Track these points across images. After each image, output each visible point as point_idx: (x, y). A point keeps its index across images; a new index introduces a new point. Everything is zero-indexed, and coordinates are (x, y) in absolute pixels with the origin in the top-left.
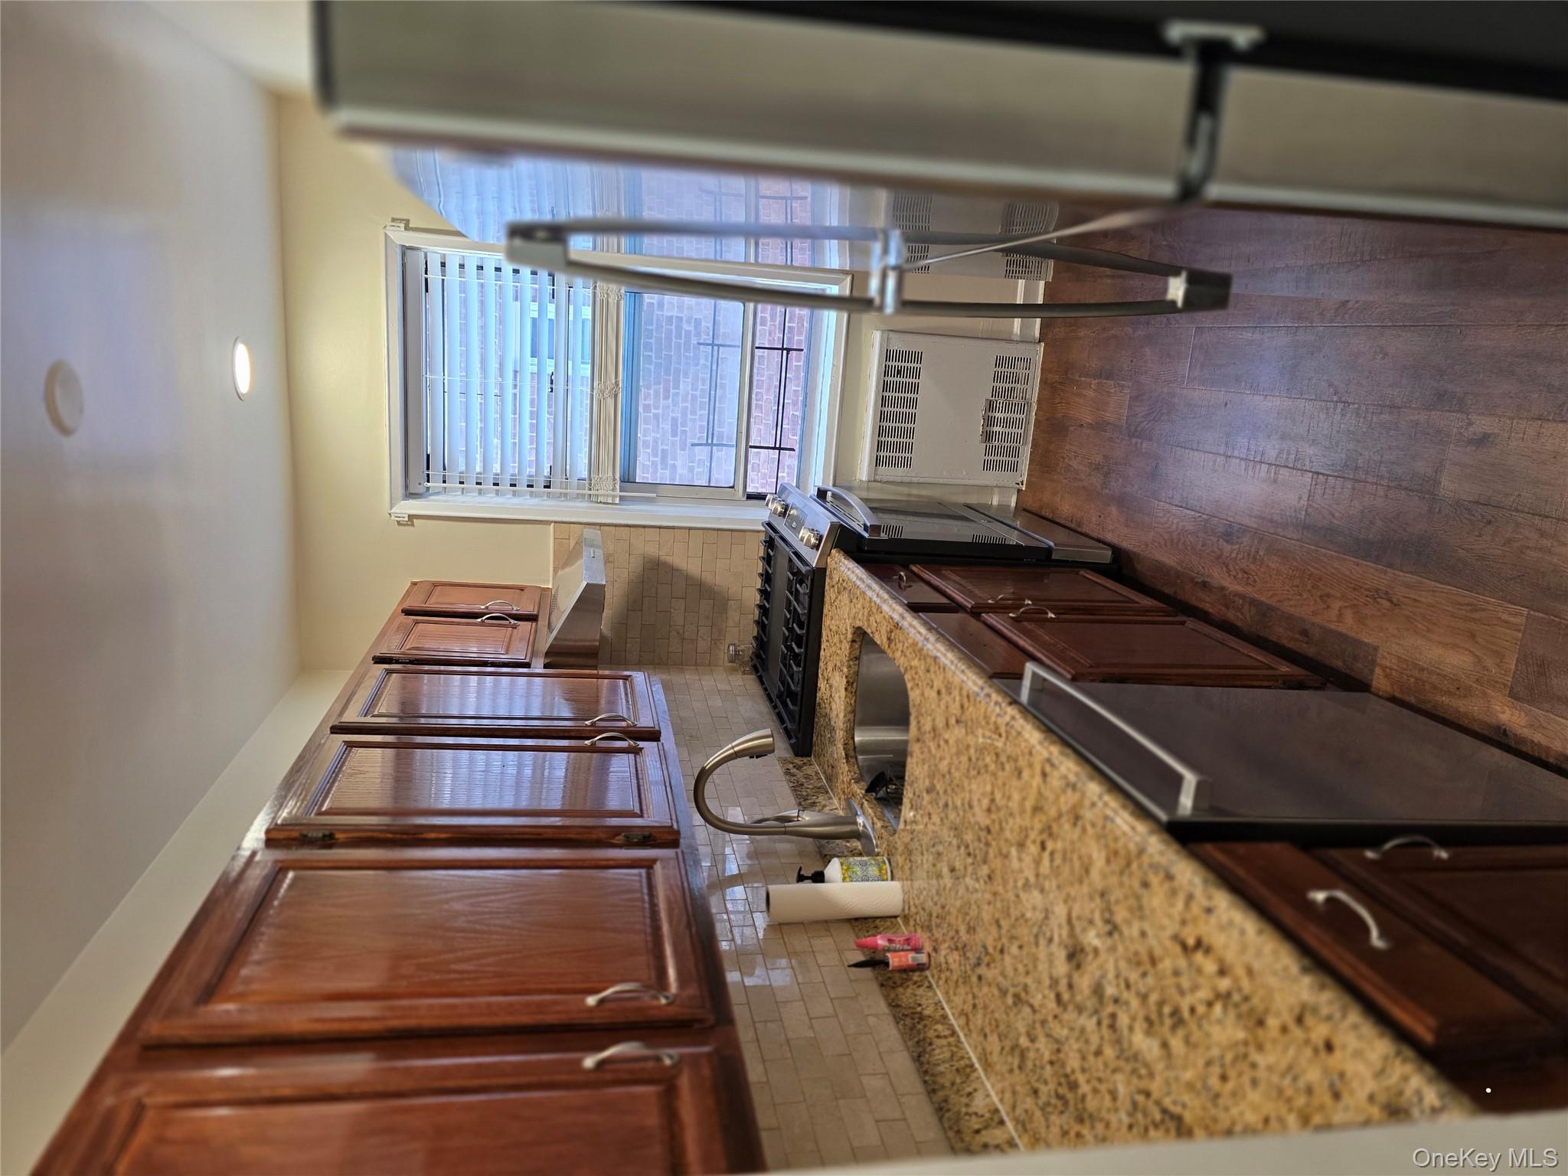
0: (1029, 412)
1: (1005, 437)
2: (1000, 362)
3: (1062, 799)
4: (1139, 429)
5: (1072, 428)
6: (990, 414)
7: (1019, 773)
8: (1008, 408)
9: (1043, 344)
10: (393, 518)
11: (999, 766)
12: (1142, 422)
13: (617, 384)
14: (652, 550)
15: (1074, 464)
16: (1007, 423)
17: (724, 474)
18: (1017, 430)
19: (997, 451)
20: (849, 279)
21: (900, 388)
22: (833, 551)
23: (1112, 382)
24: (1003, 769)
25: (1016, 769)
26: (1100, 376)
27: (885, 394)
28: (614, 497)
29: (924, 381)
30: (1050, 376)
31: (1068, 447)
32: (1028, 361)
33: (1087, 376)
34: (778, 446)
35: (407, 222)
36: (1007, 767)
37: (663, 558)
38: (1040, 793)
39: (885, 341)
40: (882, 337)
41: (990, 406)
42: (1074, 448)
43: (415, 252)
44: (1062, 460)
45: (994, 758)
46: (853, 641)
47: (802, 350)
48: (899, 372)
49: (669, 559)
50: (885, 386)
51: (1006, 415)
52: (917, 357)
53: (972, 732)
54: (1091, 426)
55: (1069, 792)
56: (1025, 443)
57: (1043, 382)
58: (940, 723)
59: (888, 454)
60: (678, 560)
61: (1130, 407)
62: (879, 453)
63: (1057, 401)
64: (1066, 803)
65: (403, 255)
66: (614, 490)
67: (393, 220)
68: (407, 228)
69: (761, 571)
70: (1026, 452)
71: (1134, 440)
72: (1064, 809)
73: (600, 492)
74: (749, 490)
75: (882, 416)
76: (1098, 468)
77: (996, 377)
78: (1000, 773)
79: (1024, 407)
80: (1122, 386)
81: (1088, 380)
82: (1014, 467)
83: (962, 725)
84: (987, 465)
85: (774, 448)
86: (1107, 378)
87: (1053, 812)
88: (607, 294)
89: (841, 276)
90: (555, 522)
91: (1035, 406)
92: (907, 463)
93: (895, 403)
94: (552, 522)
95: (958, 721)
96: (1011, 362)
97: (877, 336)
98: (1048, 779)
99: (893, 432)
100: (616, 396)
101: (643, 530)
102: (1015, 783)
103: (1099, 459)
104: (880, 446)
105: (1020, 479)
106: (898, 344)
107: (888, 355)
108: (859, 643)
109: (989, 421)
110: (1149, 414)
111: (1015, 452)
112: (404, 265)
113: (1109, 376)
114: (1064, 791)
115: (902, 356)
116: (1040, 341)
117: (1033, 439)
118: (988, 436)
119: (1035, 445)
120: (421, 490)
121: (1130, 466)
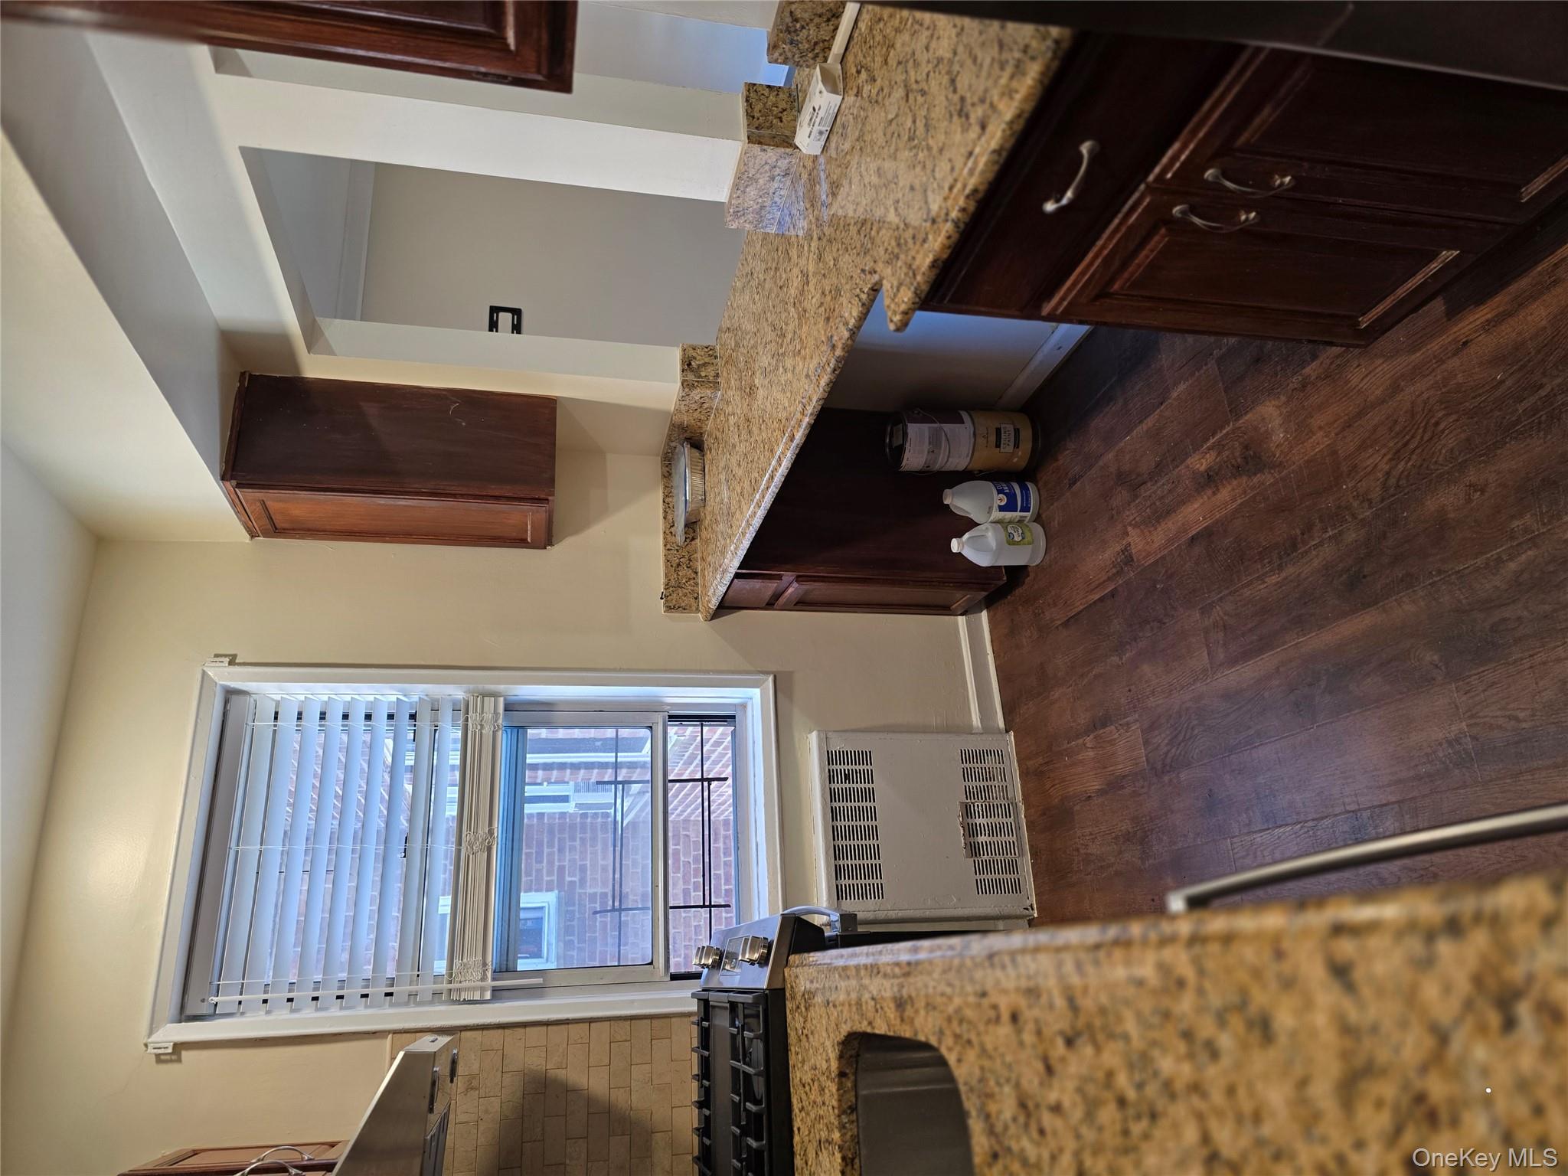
0: (1017, 815)
1: (996, 848)
2: (966, 756)
3: (1430, 991)
4: (1168, 761)
5: (1077, 808)
6: (970, 821)
7: (1263, 1028)
8: (990, 811)
9: (1012, 733)
10: (150, 1050)
11: (1203, 1057)
12: (1168, 751)
13: (491, 832)
14: (535, 1061)
15: (1094, 849)
16: (992, 830)
17: (639, 948)
18: (1007, 838)
19: (988, 867)
20: (771, 679)
21: (850, 795)
22: (792, 958)
23: (1113, 727)
24: (1214, 1054)
25: (1250, 1025)
26: (1095, 728)
27: (834, 804)
28: (483, 990)
29: (879, 785)
30: (1030, 763)
31: (1079, 833)
32: (999, 755)
33: (1077, 737)
34: (707, 903)
35: (234, 656)
36: (1225, 1041)
37: (552, 1073)
38: (1346, 1029)
39: (824, 740)
40: (819, 736)
41: (967, 811)
42: (1087, 831)
43: (242, 697)
44: (1075, 853)
45: (1182, 1047)
46: (842, 1074)
47: (725, 779)
48: (847, 777)
49: (561, 1074)
50: (833, 795)
51: (989, 820)
52: (866, 757)
53: (1111, 1036)
54: (1101, 792)
55: (1445, 948)
56: (1022, 854)
57: (1024, 774)
58: (1031, 1077)
59: (851, 882)
60: (575, 1075)
61: (1146, 743)
62: (840, 882)
63: (1048, 786)
64: (1447, 989)
65: (226, 702)
66: (483, 979)
67: (216, 656)
68: (232, 663)
69: (696, 1073)
70: (1026, 863)
71: (1166, 779)
72: (1444, 1011)
73: (464, 984)
74: (672, 970)
75: (835, 833)
76: (1128, 837)
77: (967, 775)
78: (1212, 1071)
79: (1009, 809)
80: (1128, 724)
81: (1080, 741)
82: (1016, 887)
83: (1080, 1042)
84: (981, 887)
85: (704, 906)
86: (1104, 725)
87: (1413, 1046)
88: (481, 725)
89: (761, 677)
90: (395, 1032)
91: (1022, 807)
92: (877, 892)
93: (849, 814)
94: (389, 1032)
95: (1070, 1042)
96: (980, 756)
97: (813, 737)
98: (1358, 974)
99: (853, 852)
100: (489, 849)
101: (521, 1030)
102: (1260, 1061)
103: (1125, 826)
104: (838, 872)
105: (1028, 903)
106: (838, 745)
107: (830, 757)
108: (852, 1078)
109: (971, 831)
110: (1176, 736)
111: (1013, 867)
112: (225, 714)
113: (1104, 721)
114: (1426, 963)
115: (848, 757)
116: (1007, 731)
117: (1031, 847)
118: (973, 850)
119: (1034, 854)
120: (205, 1010)
121: (1172, 812)
